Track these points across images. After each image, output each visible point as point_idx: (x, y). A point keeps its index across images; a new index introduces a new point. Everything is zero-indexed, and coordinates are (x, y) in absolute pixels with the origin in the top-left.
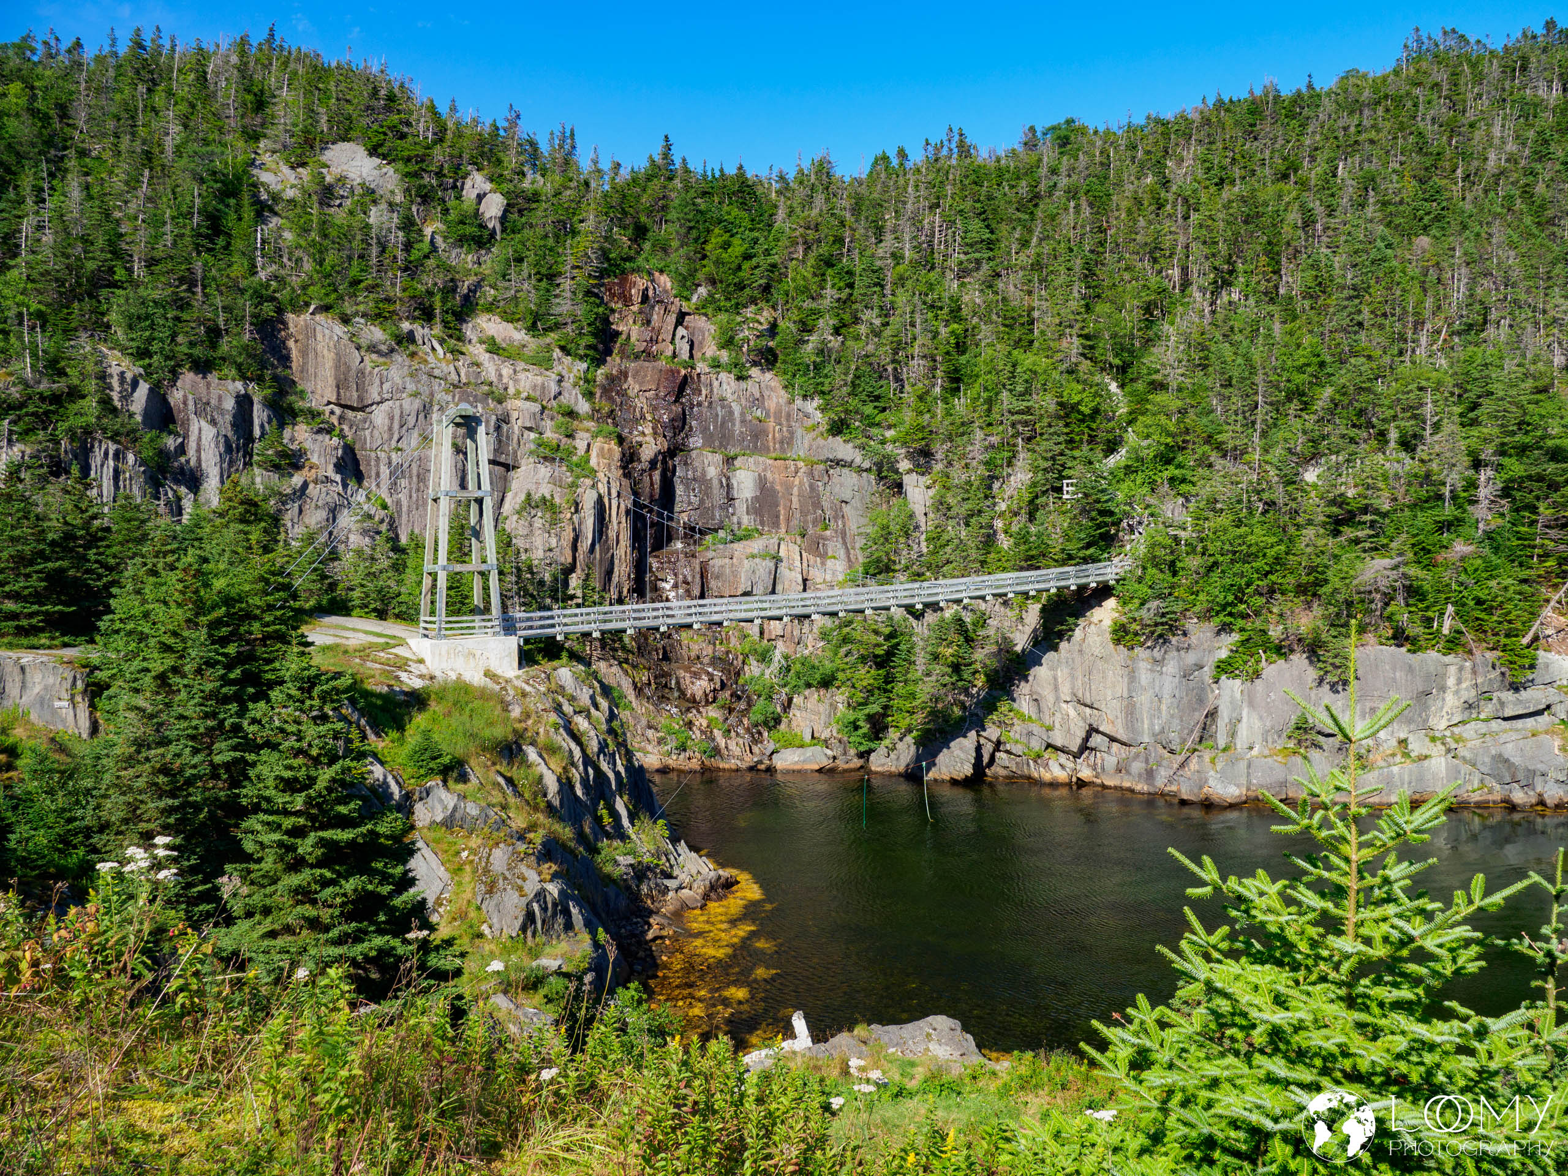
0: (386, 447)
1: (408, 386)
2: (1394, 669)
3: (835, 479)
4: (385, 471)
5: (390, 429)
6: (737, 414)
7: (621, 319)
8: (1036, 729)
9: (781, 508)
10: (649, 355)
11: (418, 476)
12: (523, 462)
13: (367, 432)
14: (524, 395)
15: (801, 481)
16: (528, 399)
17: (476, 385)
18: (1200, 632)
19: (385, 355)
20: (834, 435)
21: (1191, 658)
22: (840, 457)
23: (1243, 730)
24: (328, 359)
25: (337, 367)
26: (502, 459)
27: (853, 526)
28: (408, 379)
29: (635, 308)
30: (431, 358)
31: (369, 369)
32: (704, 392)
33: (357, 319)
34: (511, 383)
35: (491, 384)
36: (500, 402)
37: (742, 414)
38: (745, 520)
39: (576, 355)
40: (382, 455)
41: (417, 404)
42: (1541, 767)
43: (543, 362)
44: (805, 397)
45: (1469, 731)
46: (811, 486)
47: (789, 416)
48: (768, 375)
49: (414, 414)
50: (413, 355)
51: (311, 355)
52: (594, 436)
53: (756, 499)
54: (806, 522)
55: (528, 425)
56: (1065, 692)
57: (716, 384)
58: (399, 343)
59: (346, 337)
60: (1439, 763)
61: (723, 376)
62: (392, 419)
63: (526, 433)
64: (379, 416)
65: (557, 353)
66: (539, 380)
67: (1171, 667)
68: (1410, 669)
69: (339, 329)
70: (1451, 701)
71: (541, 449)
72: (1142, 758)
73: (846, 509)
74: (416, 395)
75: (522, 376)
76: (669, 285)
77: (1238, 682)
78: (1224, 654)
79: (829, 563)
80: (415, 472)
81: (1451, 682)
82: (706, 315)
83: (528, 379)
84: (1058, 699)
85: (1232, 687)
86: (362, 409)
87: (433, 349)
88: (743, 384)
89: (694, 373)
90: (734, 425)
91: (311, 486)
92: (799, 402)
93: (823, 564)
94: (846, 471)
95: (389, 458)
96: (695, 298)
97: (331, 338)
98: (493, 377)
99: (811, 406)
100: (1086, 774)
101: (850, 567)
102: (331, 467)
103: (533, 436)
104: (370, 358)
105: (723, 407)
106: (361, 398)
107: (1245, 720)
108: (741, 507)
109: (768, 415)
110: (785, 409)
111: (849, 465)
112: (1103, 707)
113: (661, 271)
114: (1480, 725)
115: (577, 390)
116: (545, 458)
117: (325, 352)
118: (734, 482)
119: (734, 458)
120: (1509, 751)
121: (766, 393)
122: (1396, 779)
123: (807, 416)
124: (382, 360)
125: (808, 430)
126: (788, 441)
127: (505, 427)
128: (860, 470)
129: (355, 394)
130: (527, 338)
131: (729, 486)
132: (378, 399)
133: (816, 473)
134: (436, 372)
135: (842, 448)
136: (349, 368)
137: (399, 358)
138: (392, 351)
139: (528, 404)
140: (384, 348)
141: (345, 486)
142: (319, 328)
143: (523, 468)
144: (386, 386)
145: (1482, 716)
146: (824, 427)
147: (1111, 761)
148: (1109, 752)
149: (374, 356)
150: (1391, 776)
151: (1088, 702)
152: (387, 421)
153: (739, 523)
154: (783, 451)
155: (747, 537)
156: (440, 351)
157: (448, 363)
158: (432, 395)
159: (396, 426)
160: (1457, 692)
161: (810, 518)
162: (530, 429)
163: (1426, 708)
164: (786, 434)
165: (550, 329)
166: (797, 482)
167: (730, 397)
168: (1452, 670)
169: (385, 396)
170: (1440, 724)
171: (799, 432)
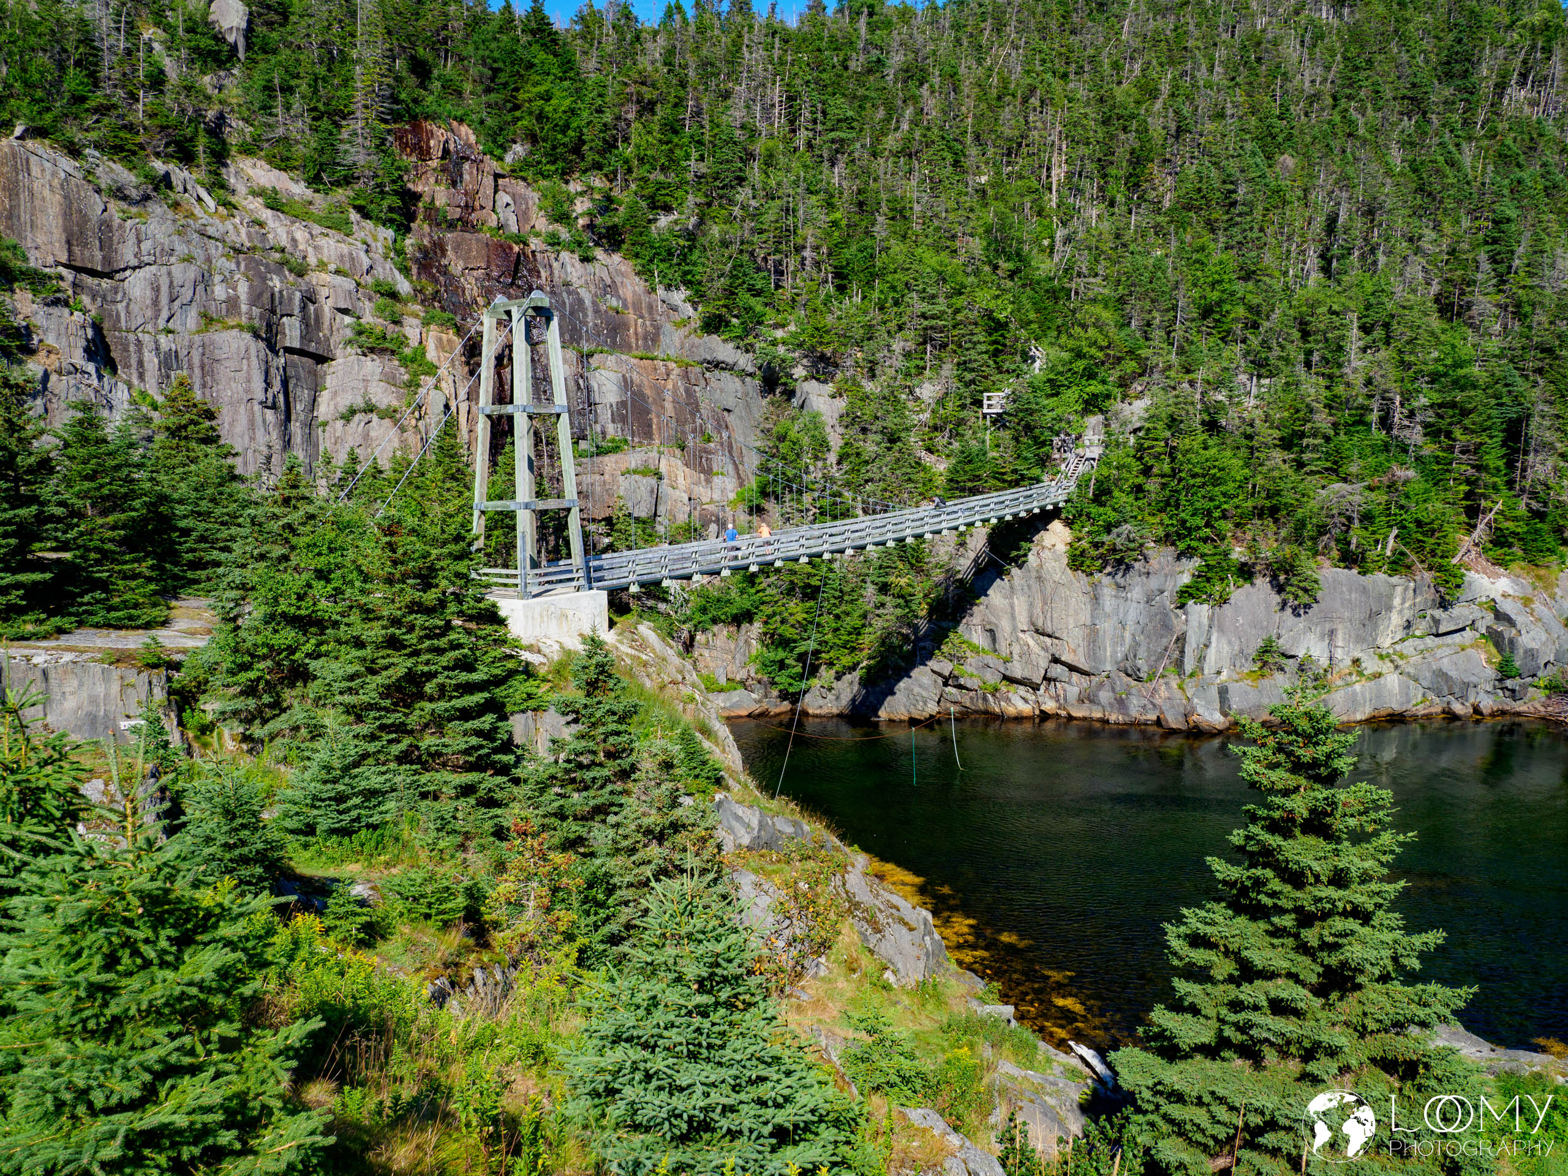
0: (149, 327)
1: (177, 247)
2: (1350, 591)
3: (713, 383)
4: (151, 362)
5: (156, 302)
6: (588, 303)
7: (419, 176)
8: (990, 659)
9: (653, 416)
10: (465, 224)
11: (202, 367)
12: (338, 352)
13: (121, 307)
14: (332, 267)
15: (675, 382)
16: (337, 272)
17: (264, 250)
18: (1160, 557)
19: (137, 203)
20: (709, 333)
21: (1154, 583)
22: (720, 358)
23: (1211, 654)
24: (52, 204)
25: (67, 214)
26: (312, 347)
27: (738, 437)
28: (175, 238)
29: (434, 163)
30: (197, 211)
31: (117, 222)
32: (543, 274)
33: (87, 151)
34: (310, 250)
35: (283, 250)
36: (300, 275)
37: (594, 303)
38: (611, 429)
39: (378, 219)
40: (146, 339)
41: (192, 272)
42: (1474, 679)
43: (338, 225)
44: (668, 287)
45: (1408, 647)
46: (687, 390)
47: (651, 308)
48: (616, 258)
49: (189, 285)
50: (176, 205)
51: (24, 196)
52: (426, 323)
53: (623, 404)
54: (683, 432)
55: (343, 306)
56: (1023, 622)
57: (555, 265)
58: (156, 189)
59: (80, 175)
60: (1392, 680)
61: (565, 255)
62: (157, 290)
63: (339, 316)
64: (137, 285)
65: (354, 216)
66: (345, 248)
67: (1137, 593)
68: (1364, 590)
69: (67, 164)
70: (1396, 620)
71: (363, 338)
72: (1107, 687)
73: (730, 419)
74: (189, 259)
75: (322, 242)
76: (473, 138)
77: (1205, 607)
78: (1186, 579)
79: (717, 481)
80: (196, 361)
81: (1397, 601)
82: (524, 179)
83: (331, 247)
84: (1014, 628)
85: (1199, 612)
86: (109, 275)
87: (199, 199)
88: (589, 266)
89: (528, 251)
90: (585, 315)
91: (54, 378)
92: (661, 291)
93: (708, 481)
94: (726, 375)
95: (156, 342)
96: (509, 158)
97: (54, 174)
98: (284, 241)
99: (679, 296)
100: (1050, 706)
101: (741, 485)
102: (79, 352)
103: (348, 319)
104: (115, 208)
105: (569, 293)
106: (107, 260)
107: (1214, 645)
108: (605, 415)
109: (625, 306)
110: (645, 299)
111: (729, 368)
112: (1064, 636)
113: (461, 121)
114: (1418, 642)
115: (389, 265)
116: (372, 350)
117: (47, 193)
118: (594, 385)
119: (590, 355)
120: (1446, 665)
121: (618, 280)
122: (1359, 698)
123: (675, 309)
124: (134, 210)
125: (677, 325)
126: (653, 338)
127: (312, 308)
128: (744, 374)
129: (98, 255)
130: (309, 193)
131: (589, 389)
132: (134, 262)
133: (692, 376)
134: (210, 231)
135: (722, 348)
136: (84, 219)
137: (157, 209)
138: (146, 198)
139: (339, 279)
140: (134, 194)
141: (100, 377)
142: (33, 159)
143: (340, 361)
144: (146, 246)
145: (1418, 633)
146: (697, 323)
147: (1073, 692)
148: (1069, 683)
149: (123, 205)
150: (1355, 693)
151: (1049, 631)
152: (149, 293)
153: (604, 433)
154: (647, 348)
155: (616, 449)
156: (210, 202)
157: (223, 219)
158: (209, 260)
159: (164, 299)
160: (1401, 611)
161: (688, 428)
162: (345, 311)
163: (1376, 627)
164: (650, 329)
165: (337, 184)
166: (670, 386)
167: (576, 282)
168: (1399, 589)
169: (146, 259)
170: (1385, 642)
171: (668, 327)
